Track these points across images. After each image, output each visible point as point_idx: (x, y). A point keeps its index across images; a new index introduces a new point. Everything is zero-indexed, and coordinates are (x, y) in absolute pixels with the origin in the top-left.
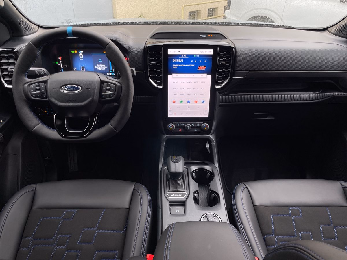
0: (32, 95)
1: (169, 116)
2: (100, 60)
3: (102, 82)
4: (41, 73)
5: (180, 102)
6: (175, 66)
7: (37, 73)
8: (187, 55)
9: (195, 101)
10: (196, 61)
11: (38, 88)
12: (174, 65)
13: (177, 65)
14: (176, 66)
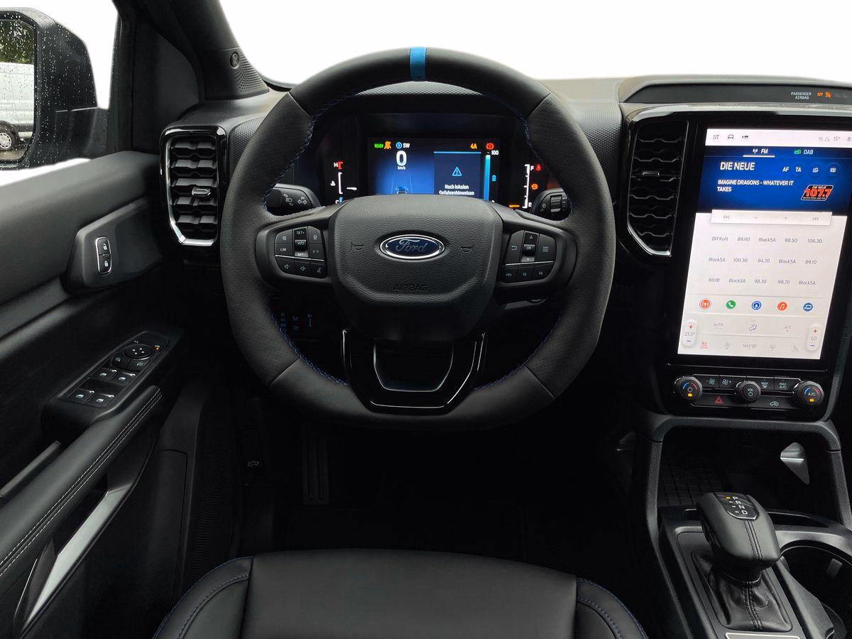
0: (281, 263)
1: (682, 350)
2: (457, 172)
3: (509, 228)
4: (300, 202)
5: (728, 305)
6: (724, 186)
7: (287, 200)
8: (772, 150)
9: (779, 306)
10: (799, 170)
11: (301, 242)
12: (720, 182)
13: (734, 182)
14: (729, 186)
